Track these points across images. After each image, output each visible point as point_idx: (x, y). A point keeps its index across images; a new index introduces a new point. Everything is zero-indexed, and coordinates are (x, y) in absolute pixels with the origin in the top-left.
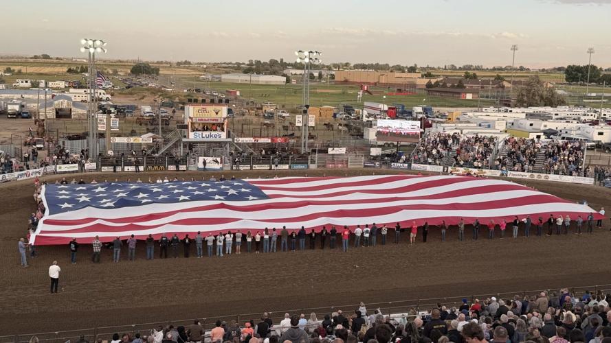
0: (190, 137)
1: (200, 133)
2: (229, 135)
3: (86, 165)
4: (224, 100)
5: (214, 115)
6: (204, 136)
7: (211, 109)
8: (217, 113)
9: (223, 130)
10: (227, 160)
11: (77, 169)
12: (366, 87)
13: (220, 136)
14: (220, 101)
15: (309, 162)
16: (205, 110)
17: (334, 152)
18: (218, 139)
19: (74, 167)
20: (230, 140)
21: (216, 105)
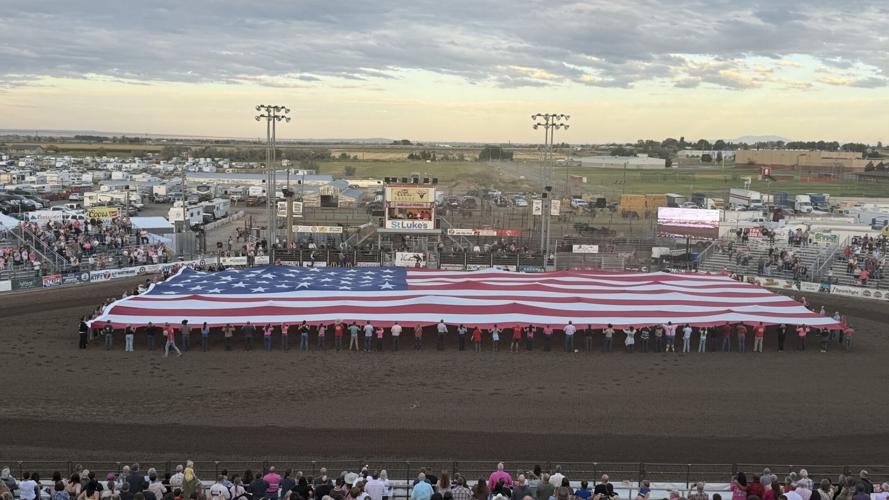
0: (387, 226)
1: (400, 222)
2: (437, 225)
3: (256, 258)
4: (431, 179)
5: (417, 199)
6: (405, 225)
7: (413, 191)
8: (422, 197)
9: (430, 219)
10: (432, 257)
11: (245, 263)
12: (767, 171)
13: (425, 226)
14: (426, 181)
15: (545, 263)
16: (406, 193)
17: (581, 251)
18: (422, 230)
19: (241, 260)
20: (439, 231)
21: (421, 186)
